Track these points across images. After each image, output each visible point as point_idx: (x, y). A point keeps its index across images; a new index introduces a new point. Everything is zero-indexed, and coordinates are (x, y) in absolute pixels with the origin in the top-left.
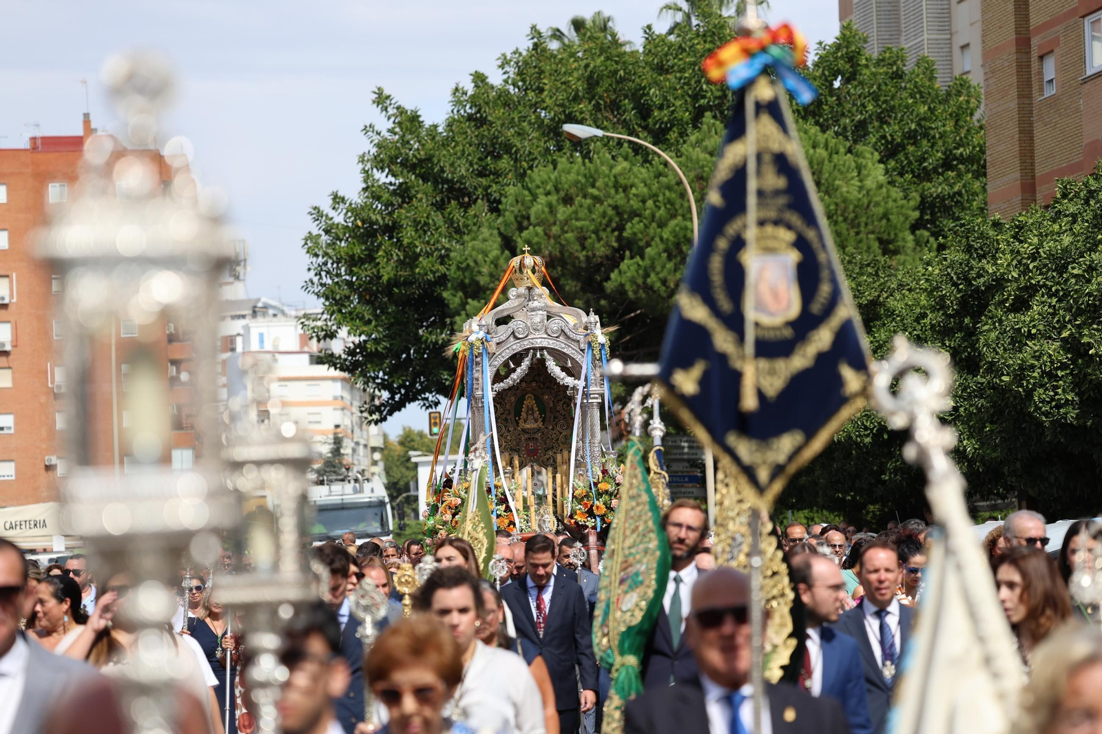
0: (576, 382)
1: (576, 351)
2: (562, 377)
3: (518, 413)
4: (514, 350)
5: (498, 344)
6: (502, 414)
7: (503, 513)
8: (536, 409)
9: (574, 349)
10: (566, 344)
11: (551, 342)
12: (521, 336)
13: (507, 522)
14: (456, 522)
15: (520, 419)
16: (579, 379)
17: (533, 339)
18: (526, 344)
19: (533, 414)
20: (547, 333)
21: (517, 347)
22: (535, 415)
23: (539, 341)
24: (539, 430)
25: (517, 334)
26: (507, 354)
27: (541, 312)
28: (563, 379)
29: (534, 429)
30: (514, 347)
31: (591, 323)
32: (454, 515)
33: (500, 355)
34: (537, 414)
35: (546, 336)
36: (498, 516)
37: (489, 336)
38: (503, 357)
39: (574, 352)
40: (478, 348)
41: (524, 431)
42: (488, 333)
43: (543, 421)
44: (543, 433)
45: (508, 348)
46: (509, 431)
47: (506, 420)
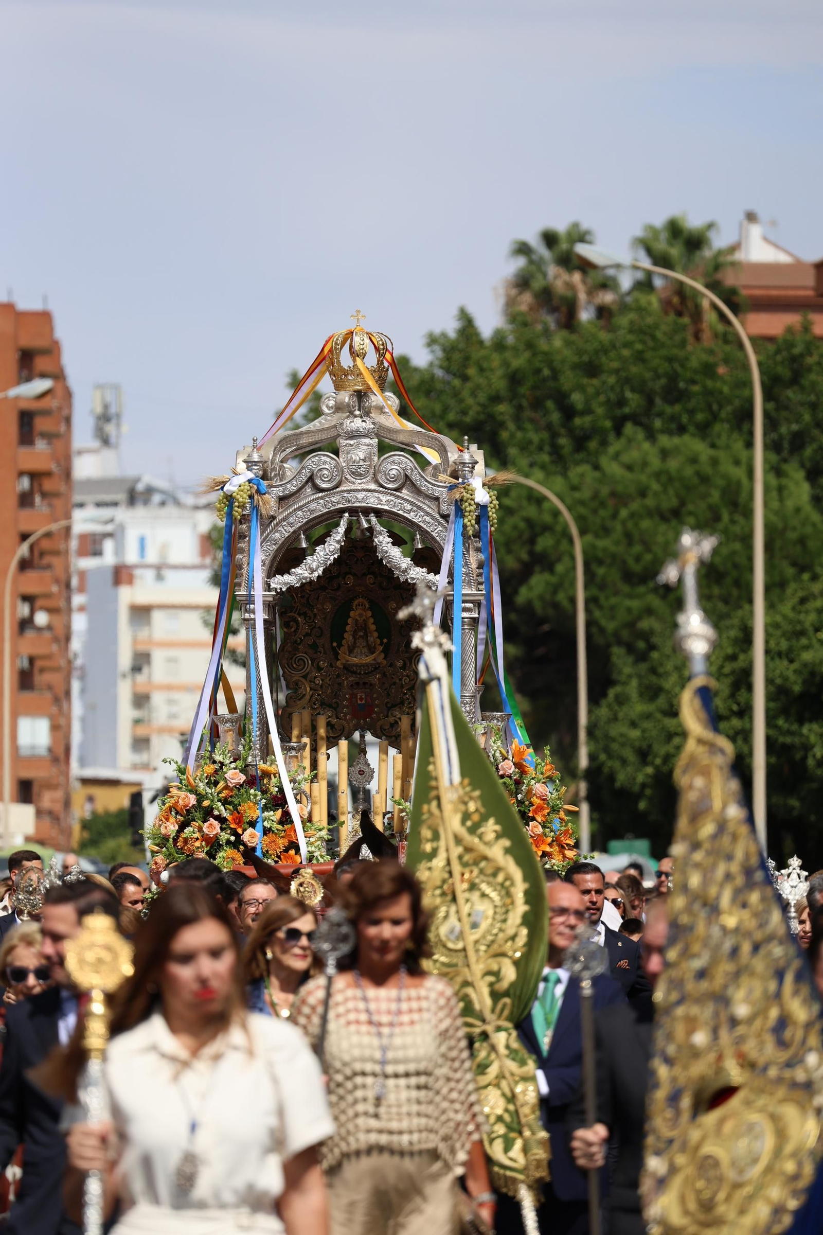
0: (431, 576)
1: (432, 517)
2: (404, 566)
3: (337, 635)
4: (312, 511)
5: (281, 499)
6: (307, 635)
7: (276, 826)
8: (373, 627)
9: (428, 514)
10: (412, 504)
11: (384, 498)
12: (324, 486)
13: (282, 843)
14: (186, 841)
15: (340, 645)
16: (437, 571)
17: (349, 491)
18: (336, 501)
19: (365, 637)
20: (377, 482)
21: (320, 506)
22: (371, 639)
23: (360, 495)
24: (376, 667)
25: (318, 482)
26: (299, 518)
27: (367, 441)
28: (405, 571)
29: (367, 665)
30: (313, 506)
31: (463, 464)
32: (182, 826)
33: (284, 519)
34: (373, 637)
35: (373, 486)
36: (266, 831)
37: (264, 483)
38: (291, 525)
39: (428, 519)
40: (243, 506)
41: (347, 668)
42: (265, 477)
43: (386, 651)
44: (384, 675)
45: (300, 508)
46: (319, 669)
47: (314, 646)
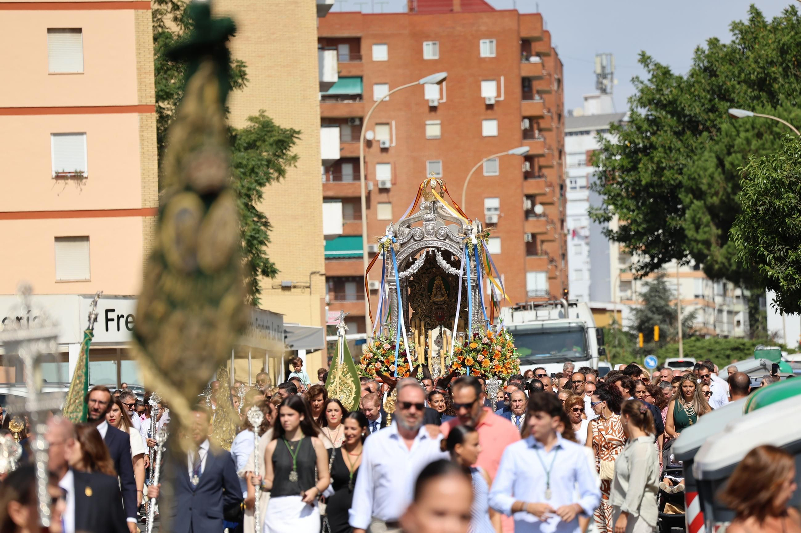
0: (457, 271)
1: (457, 250)
2: (447, 268)
3: (430, 290)
4: (413, 249)
5: (402, 245)
6: (419, 291)
7: (402, 364)
8: (443, 287)
9: (455, 248)
10: (449, 245)
11: (439, 243)
12: (417, 239)
13: (404, 370)
14: (370, 370)
15: (431, 294)
16: (459, 269)
17: (426, 241)
18: (422, 245)
19: (440, 291)
20: (436, 237)
22: (442, 292)
23: (431, 242)
24: (444, 302)
25: (415, 238)
26: (409, 251)
27: (432, 222)
28: (448, 269)
29: (441, 302)
30: (413, 247)
31: (468, 230)
32: (368, 365)
33: (403, 252)
34: (443, 291)
35: (435, 239)
36: (398, 366)
37: (395, 239)
38: (406, 254)
39: (455, 250)
40: (388, 248)
41: (434, 303)
42: (396, 237)
43: (448, 296)
44: (448, 305)
45: (409, 248)
46: (424, 303)
47: (421, 295)
